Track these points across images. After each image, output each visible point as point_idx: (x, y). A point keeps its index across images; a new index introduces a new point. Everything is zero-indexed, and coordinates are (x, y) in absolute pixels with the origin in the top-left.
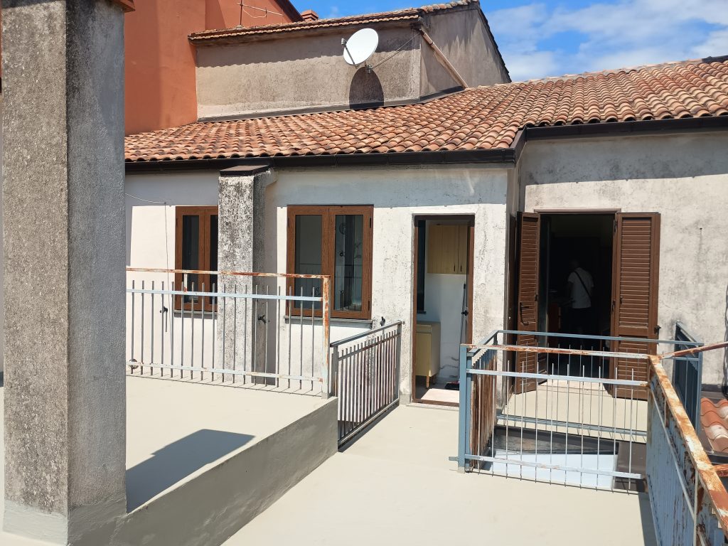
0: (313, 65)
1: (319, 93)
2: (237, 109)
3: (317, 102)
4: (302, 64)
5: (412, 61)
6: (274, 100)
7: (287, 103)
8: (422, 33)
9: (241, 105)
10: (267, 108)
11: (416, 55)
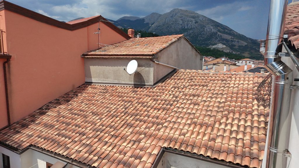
0: (119, 69)
1: (121, 78)
2: (96, 80)
3: (120, 81)
4: (115, 68)
5: (151, 71)
6: (107, 79)
7: (111, 80)
8: (154, 62)
9: (97, 79)
10: (105, 81)
11: (152, 69)
